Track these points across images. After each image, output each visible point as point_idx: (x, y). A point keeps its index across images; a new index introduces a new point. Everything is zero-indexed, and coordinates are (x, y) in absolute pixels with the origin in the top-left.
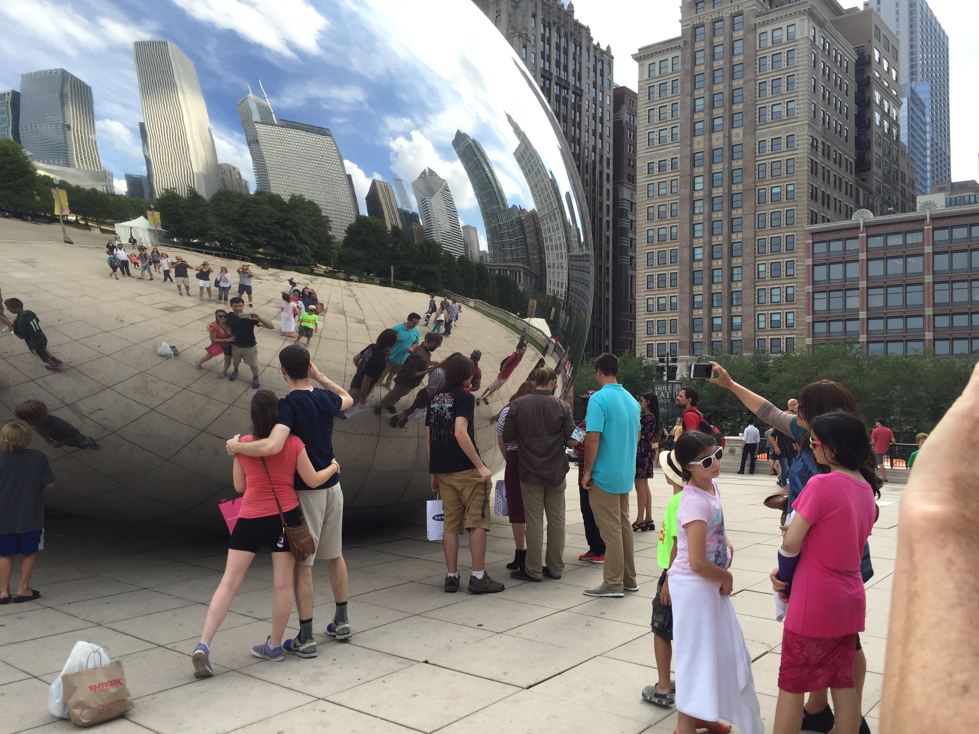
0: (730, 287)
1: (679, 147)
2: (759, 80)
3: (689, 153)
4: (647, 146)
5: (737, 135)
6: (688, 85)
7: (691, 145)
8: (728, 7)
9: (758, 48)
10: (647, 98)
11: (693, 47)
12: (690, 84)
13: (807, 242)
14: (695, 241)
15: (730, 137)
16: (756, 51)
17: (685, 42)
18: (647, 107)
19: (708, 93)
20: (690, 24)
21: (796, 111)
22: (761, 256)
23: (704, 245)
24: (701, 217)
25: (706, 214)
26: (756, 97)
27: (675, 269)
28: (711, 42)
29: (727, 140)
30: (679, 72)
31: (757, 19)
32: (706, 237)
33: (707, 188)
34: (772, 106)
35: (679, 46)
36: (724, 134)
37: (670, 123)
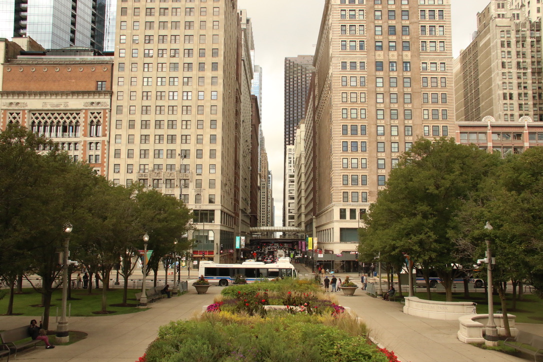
1: (366, 55)
2: (421, 24)
3: (374, 61)
4: (340, 50)
5: (407, 56)
6: (371, 16)
7: (375, 56)
14: (378, 121)
15: (402, 55)
16: (419, 6)
18: (340, 23)
21: (445, 49)
23: (385, 125)
24: (382, 105)
25: (386, 104)
26: (419, 34)
27: (365, 139)
29: (400, 57)
30: (365, 5)
32: (388, 120)
33: (386, 86)
34: (430, 42)
36: (398, 53)
37: (358, 38)
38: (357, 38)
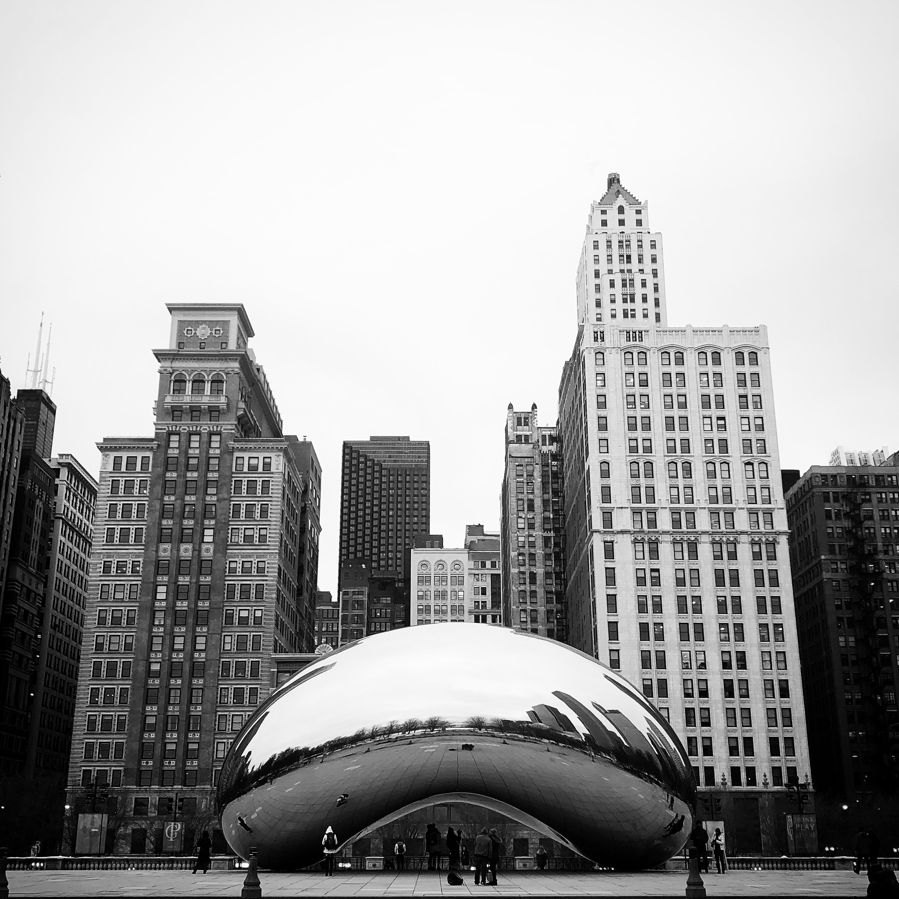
0: (189, 710)
1: (143, 551)
2: (233, 501)
3: (154, 560)
4: (105, 543)
5: (207, 550)
6: (158, 489)
7: (157, 551)
8: (207, 424)
9: (234, 470)
10: (110, 491)
11: (166, 453)
12: (160, 489)
13: (272, 670)
14: (153, 655)
15: (200, 551)
16: (233, 473)
17: (159, 445)
18: (108, 501)
19: (179, 502)
20: (165, 429)
21: (268, 539)
22: (225, 680)
23: (163, 660)
24: (162, 629)
25: (168, 628)
26: (230, 517)
27: (127, 684)
28: (187, 453)
29: (196, 553)
30: (150, 473)
31: (236, 444)
32: (167, 653)
33: (171, 599)
34: (245, 529)
35: (152, 447)
36: (193, 547)
37: (134, 523)
38: (132, 523)
